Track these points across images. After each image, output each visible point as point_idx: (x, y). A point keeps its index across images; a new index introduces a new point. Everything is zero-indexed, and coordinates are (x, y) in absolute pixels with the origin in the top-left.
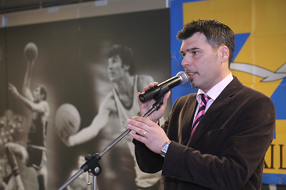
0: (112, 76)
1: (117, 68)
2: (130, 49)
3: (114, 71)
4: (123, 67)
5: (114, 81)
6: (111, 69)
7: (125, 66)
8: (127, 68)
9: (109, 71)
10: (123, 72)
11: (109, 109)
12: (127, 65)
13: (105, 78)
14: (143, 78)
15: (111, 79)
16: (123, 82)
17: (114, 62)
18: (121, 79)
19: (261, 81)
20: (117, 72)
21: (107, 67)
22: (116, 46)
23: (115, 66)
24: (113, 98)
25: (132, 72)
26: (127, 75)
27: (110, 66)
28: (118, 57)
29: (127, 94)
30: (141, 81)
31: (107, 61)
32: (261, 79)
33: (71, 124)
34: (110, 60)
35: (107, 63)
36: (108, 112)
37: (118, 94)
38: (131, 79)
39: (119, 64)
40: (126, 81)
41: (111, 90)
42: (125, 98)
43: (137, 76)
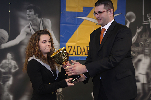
0: (29, 18)
1: (32, 15)
2: (39, 7)
3: (30, 15)
4: (35, 14)
5: (29, 20)
6: (28, 14)
7: (36, 14)
8: (37, 15)
9: (27, 15)
10: (35, 17)
11: (26, 32)
12: (37, 14)
13: (25, 19)
14: (45, 20)
15: (28, 19)
16: (34, 21)
17: (30, 12)
18: (34, 19)
19: (96, 25)
20: (31, 16)
21: (26, 14)
22: (31, 5)
23: (30, 13)
24: (29, 27)
25: (40, 17)
26: (37, 18)
27: (27, 13)
28: (32, 10)
29: (37, 26)
30: (44, 21)
31: (27, 11)
32: (96, 24)
33: (3, 38)
34: (28, 11)
35: (26, 12)
36: (26, 33)
37: (32, 26)
38: (39, 20)
39: (33, 13)
40: (36, 20)
41: (28, 24)
42: (35, 28)
43: (42, 19)
